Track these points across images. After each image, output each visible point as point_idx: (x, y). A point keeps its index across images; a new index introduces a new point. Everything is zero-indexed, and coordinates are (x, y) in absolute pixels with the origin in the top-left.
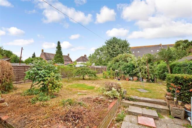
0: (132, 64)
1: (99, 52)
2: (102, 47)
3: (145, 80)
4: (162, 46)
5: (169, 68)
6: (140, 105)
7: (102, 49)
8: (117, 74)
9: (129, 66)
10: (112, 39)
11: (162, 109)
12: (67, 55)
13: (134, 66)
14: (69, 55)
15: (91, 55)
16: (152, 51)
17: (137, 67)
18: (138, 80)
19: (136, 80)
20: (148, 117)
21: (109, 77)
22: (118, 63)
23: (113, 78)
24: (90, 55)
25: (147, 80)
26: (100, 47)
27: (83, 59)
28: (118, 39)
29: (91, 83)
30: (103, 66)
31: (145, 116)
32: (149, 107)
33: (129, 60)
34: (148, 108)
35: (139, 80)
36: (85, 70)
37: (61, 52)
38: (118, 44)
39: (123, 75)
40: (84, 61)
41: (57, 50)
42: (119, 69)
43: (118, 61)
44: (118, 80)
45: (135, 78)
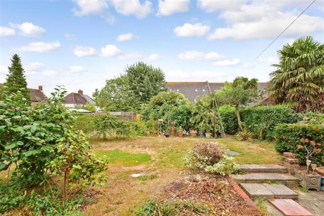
0: (187, 109)
1: (115, 87)
2: (120, 77)
3: (208, 135)
4: (209, 84)
5: (238, 116)
6: (257, 180)
7: (119, 82)
8: (163, 126)
9: (181, 113)
10: (138, 65)
11: (289, 180)
12: (38, 89)
13: (189, 113)
14: (41, 88)
15: (99, 90)
16: (196, 90)
17: (195, 114)
18: (198, 135)
19: (195, 134)
20: (283, 198)
21: (148, 133)
22: (161, 108)
23: (156, 134)
24: (95, 91)
25: (211, 134)
26: (117, 77)
27: (75, 99)
28: (147, 65)
29: (130, 146)
30: (123, 112)
31: (279, 198)
32: (271, 180)
33: (180, 103)
34: (270, 182)
35: (200, 135)
36: (110, 121)
37: (24, 80)
38: (149, 75)
39: (173, 128)
40: (77, 102)
41: (10, 74)
42: (165, 117)
43: (160, 104)
44: (165, 137)
45: (193, 132)
